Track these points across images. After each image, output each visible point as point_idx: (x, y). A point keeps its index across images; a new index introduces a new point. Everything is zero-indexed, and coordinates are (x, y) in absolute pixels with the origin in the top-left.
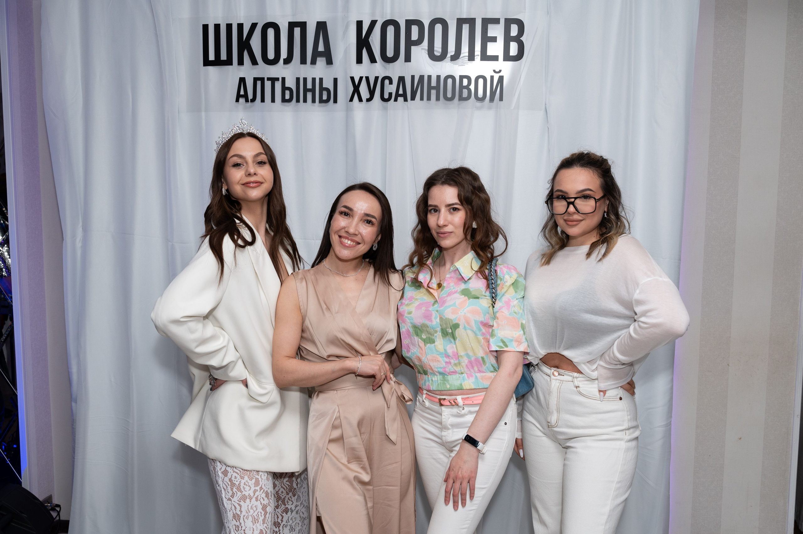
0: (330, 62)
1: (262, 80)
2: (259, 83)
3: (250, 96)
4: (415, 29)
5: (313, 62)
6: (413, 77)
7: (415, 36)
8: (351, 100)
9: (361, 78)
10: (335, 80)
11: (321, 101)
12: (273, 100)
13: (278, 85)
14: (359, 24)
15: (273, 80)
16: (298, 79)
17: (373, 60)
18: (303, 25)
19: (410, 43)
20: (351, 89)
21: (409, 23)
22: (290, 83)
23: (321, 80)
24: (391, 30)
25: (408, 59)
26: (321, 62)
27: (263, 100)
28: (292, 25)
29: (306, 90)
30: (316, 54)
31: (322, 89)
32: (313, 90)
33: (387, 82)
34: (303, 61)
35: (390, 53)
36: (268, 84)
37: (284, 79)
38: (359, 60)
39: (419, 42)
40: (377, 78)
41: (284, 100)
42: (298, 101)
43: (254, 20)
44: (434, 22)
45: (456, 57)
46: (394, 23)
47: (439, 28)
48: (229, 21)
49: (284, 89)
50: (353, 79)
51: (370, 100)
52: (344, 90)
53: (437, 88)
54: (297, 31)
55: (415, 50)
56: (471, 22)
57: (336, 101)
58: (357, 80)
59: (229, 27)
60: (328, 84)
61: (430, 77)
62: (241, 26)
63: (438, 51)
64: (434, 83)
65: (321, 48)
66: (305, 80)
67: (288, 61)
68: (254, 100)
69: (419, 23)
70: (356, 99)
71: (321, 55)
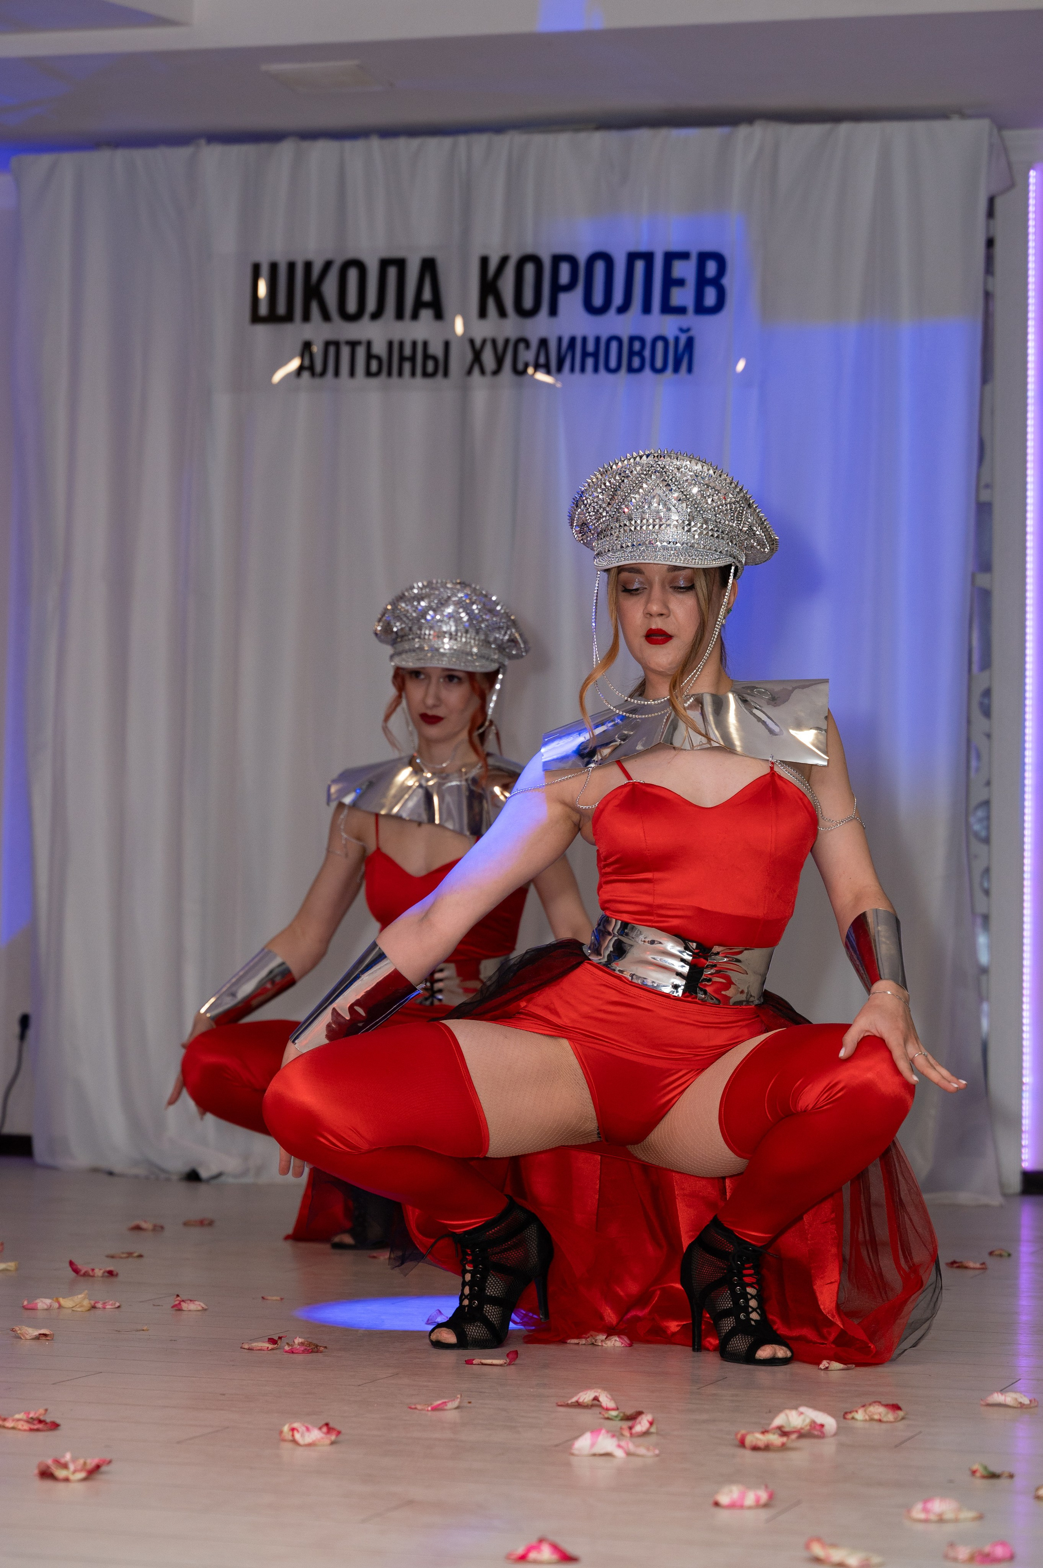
0: (439, 315)
1: (337, 344)
2: (332, 350)
3: (318, 367)
4: (565, 270)
5: (415, 316)
6: (560, 340)
7: (565, 276)
8: (470, 372)
9: (484, 342)
10: (447, 345)
11: (425, 374)
12: (352, 373)
13: (361, 352)
14: (484, 261)
15: (353, 345)
16: (390, 344)
17: (502, 313)
18: (400, 264)
19: (557, 289)
20: (469, 356)
21: (557, 259)
22: (380, 349)
23: (425, 344)
24: (529, 270)
25: (553, 311)
26: (426, 314)
27: (337, 373)
28: (385, 264)
29: (402, 359)
30: (419, 304)
31: (426, 357)
32: (413, 359)
33: (522, 346)
34: (400, 315)
35: (528, 302)
36: (345, 351)
37: (369, 344)
38: (483, 313)
39: (570, 286)
40: (507, 341)
41: (369, 373)
42: (390, 374)
43: (328, 256)
44: (594, 257)
45: (623, 309)
46: (535, 259)
47: (600, 267)
48: (292, 258)
49: (370, 356)
50: (472, 342)
51: (497, 372)
52: (459, 358)
53: (595, 355)
54: (392, 272)
55: (564, 299)
56: (648, 257)
57: (446, 374)
58: (478, 343)
59: (291, 266)
60: (436, 349)
61: (584, 340)
62: (308, 266)
63: (598, 300)
64: (591, 348)
65: (427, 296)
66: (401, 344)
67: (376, 315)
68: (323, 373)
69: (572, 260)
70: (476, 371)
71: (427, 305)
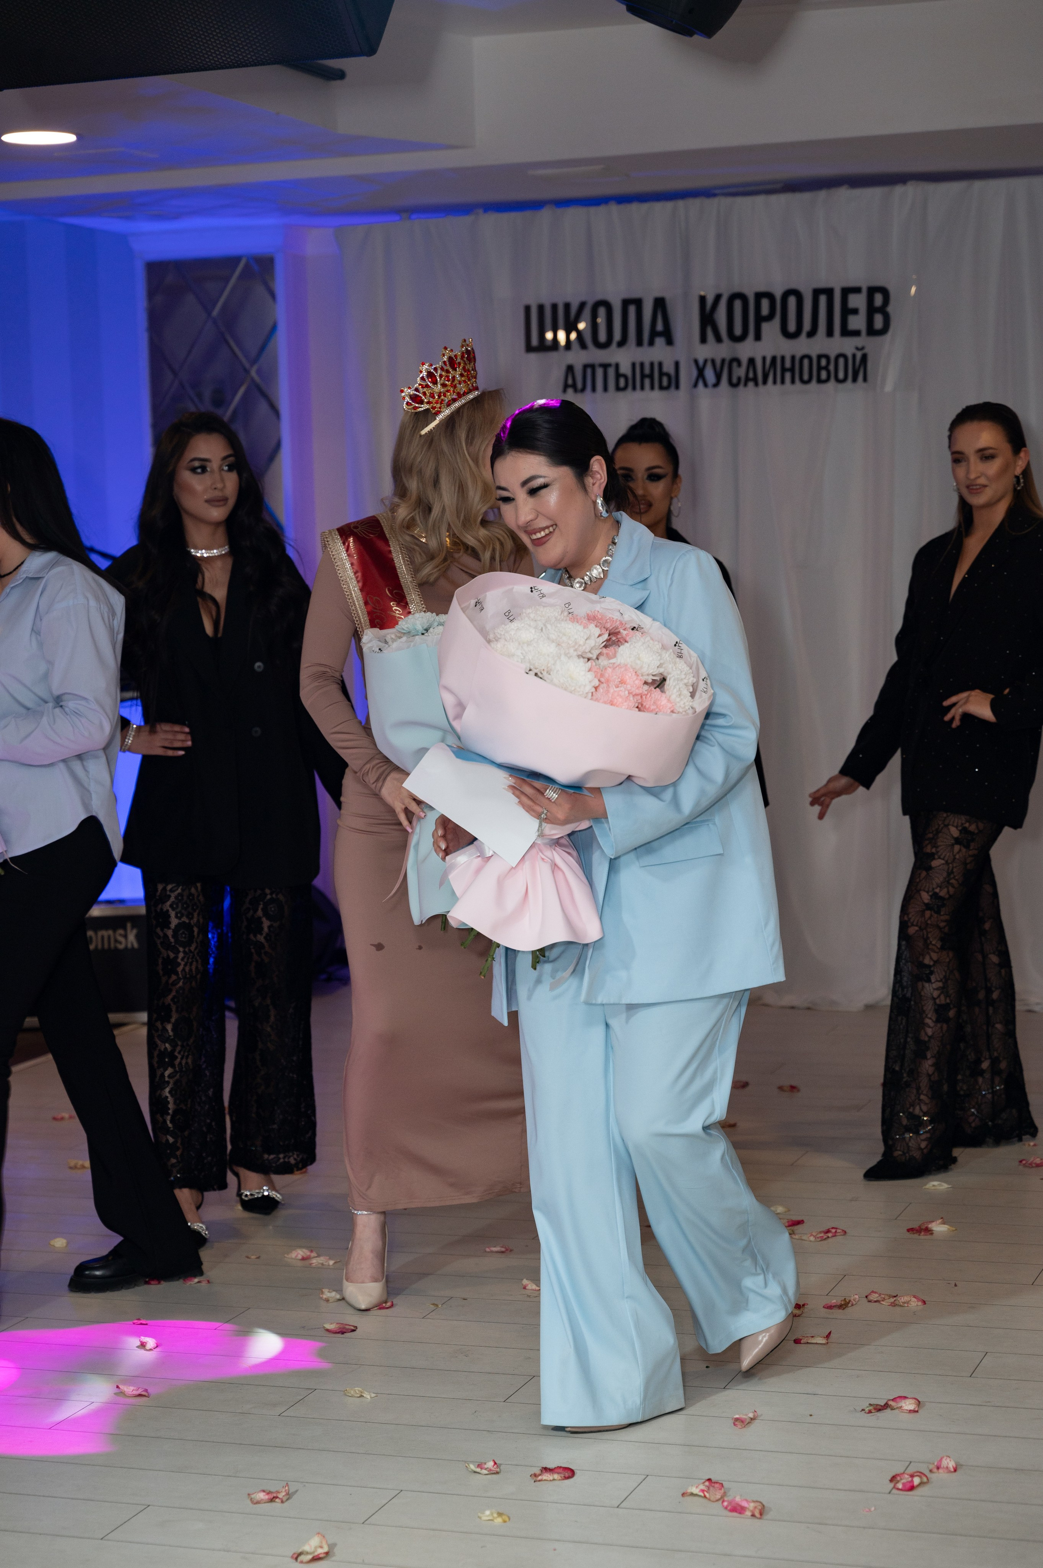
0: (670, 342)
1: (593, 367)
2: (589, 371)
3: (579, 385)
4: (765, 304)
5: (651, 343)
6: (764, 359)
7: (765, 310)
8: (695, 385)
9: (706, 361)
10: (677, 364)
11: (661, 388)
12: (606, 389)
13: (611, 372)
14: (703, 299)
15: (605, 366)
16: (634, 365)
17: (719, 339)
18: (638, 303)
19: (760, 319)
20: (695, 373)
21: (759, 296)
22: (625, 369)
23: (660, 365)
24: (738, 305)
25: (758, 337)
26: (660, 341)
27: (594, 389)
28: (626, 303)
29: (643, 376)
30: (654, 334)
31: (662, 374)
32: (651, 376)
33: (735, 364)
34: (640, 343)
35: (738, 331)
36: (600, 372)
37: (617, 366)
38: (703, 340)
39: (770, 317)
40: (723, 361)
41: (618, 389)
42: (634, 388)
43: (583, 298)
44: (787, 294)
45: (812, 334)
46: (742, 297)
47: (792, 301)
48: (555, 301)
49: (618, 375)
50: (696, 362)
51: (716, 385)
52: (687, 375)
53: (792, 370)
54: (632, 309)
55: (765, 327)
56: (829, 292)
57: (677, 387)
58: (701, 363)
59: (554, 307)
60: (669, 368)
61: (783, 358)
62: (567, 306)
63: (792, 327)
64: (788, 364)
65: (660, 327)
66: (642, 365)
67: (622, 343)
68: (583, 389)
69: (770, 296)
70: (701, 384)
71: (660, 334)
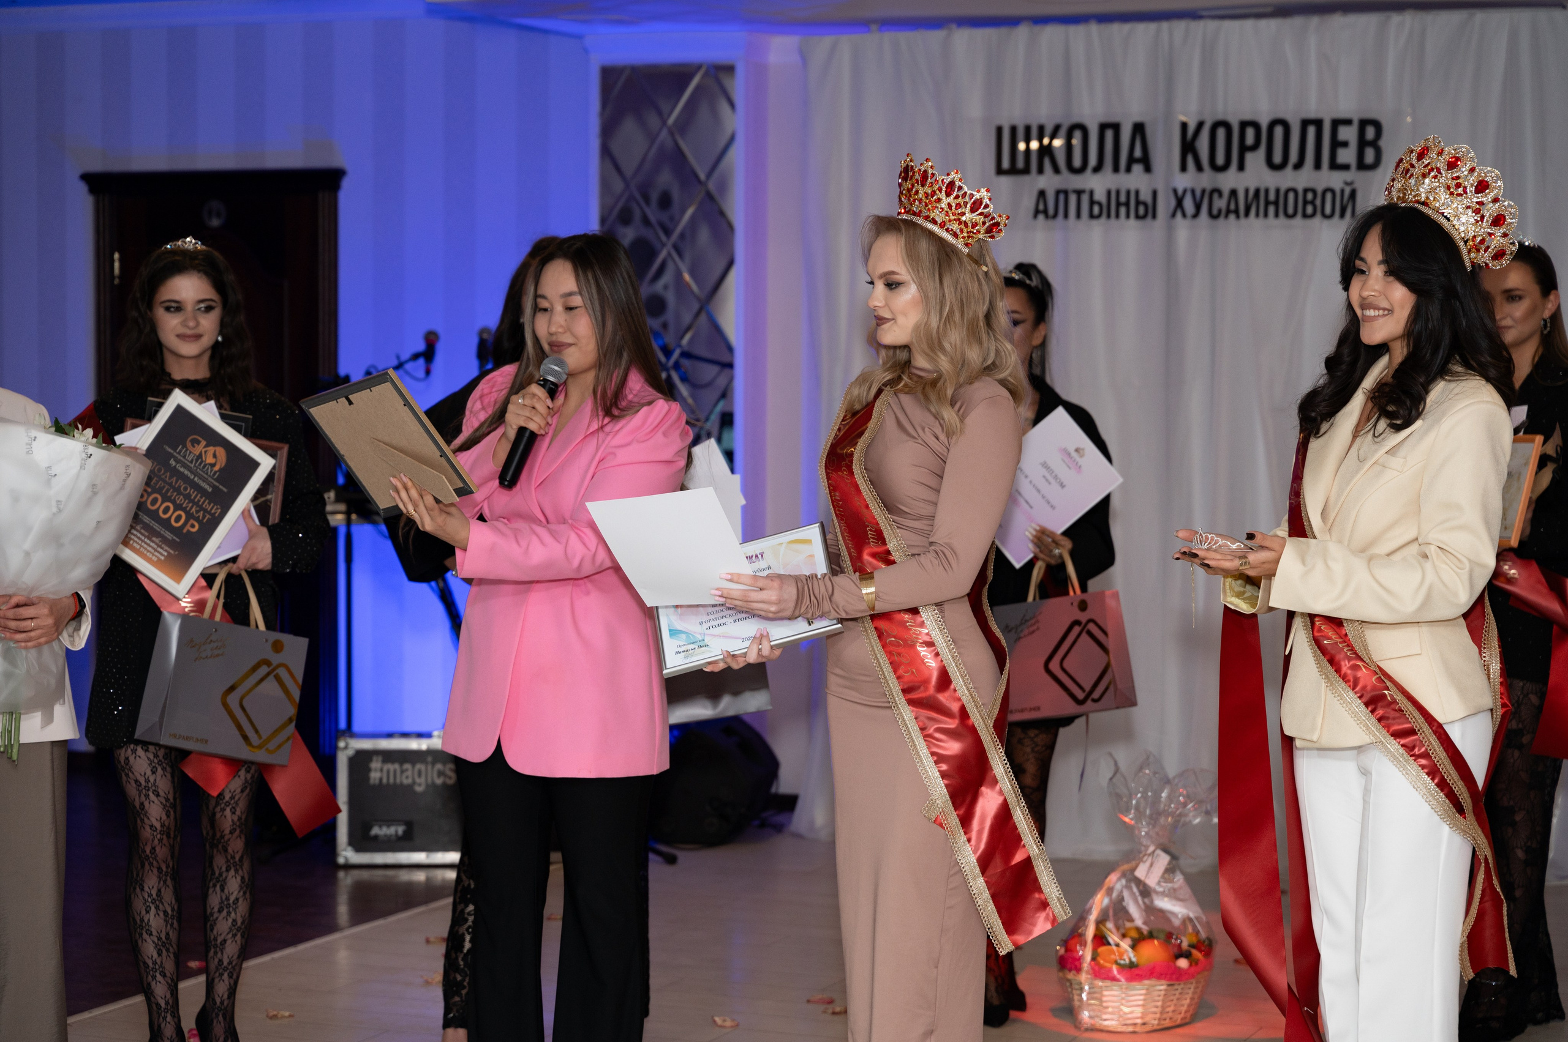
0: (1148, 169)
1: (1066, 192)
2: (1062, 197)
3: (1051, 211)
4: (1250, 133)
5: (1128, 170)
6: (1247, 191)
7: (1250, 139)
8: (1174, 215)
9: (1185, 191)
10: (1155, 194)
11: (1138, 217)
12: (1078, 215)
13: (1085, 199)
14: (1184, 126)
15: (1079, 193)
16: (1109, 193)
17: (1199, 168)
18: (1116, 127)
19: (1244, 149)
20: (1173, 202)
21: (1244, 125)
22: (1101, 196)
23: (1137, 193)
24: (1221, 133)
25: (1241, 167)
26: (1137, 168)
27: (1066, 216)
28: (1103, 127)
29: (1118, 204)
30: (1131, 160)
31: (1138, 203)
32: (1127, 204)
33: (1216, 196)
34: (1116, 169)
35: (1220, 160)
36: (1073, 199)
37: (1092, 193)
38: (1184, 168)
39: (1255, 147)
40: (1203, 191)
41: (1092, 216)
42: (1109, 216)
43: (1058, 121)
44: (1274, 123)
45: (1298, 166)
46: (1226, 124)
47: (1279, 131)
48: (1028, 122)
49: (1092, 202)
50: (1175, 191)
51: (1196, 215)
52: (1165, 205)
53: (1276, 203)
54: (1109, 134)
55: (1249, 157)
56: (1318, 123)
57: (1154, 216)
58: (1180, 192)
60: (1145, 196)
61: (1267, 191)
62: (1043, 127)
63: (1277, 158)
64: (1272, 197)
65: (1138, 153)
66: (1118, 192)
67: (1097, 169)
68: (1055, 216)
69: (1256, 125)
70: (1179, 214)
71: (1138, 161)
